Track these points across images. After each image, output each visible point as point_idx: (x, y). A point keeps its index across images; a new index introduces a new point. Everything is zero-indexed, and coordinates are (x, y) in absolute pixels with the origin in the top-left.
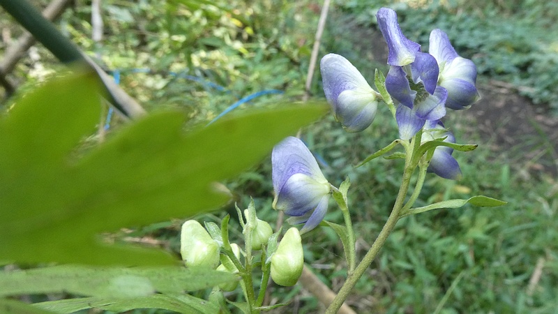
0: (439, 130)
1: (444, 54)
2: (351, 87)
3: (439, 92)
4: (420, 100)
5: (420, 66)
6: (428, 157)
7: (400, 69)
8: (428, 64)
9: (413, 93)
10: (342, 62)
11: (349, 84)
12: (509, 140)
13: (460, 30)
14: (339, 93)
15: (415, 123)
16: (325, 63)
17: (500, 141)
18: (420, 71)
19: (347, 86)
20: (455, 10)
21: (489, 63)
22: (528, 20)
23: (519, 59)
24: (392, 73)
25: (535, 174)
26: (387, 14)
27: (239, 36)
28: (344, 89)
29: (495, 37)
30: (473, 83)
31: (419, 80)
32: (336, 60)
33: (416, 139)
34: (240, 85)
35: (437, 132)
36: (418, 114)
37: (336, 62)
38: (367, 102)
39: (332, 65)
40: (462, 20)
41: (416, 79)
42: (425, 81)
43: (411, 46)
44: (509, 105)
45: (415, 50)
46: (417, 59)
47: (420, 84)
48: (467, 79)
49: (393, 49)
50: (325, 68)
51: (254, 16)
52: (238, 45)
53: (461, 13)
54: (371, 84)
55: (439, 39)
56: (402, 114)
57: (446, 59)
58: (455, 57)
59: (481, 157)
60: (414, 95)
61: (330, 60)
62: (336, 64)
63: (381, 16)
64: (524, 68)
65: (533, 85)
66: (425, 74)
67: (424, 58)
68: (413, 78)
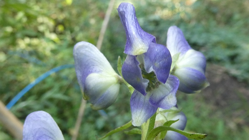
0: (172, 111)
1: (179, 46)
2: (98, 70)
3: (172, 80)
4: (154, 87)
5: (153, 56)
6: (162, 136)
7: (134, 58)
8: (161, 54)
9: (145, 82)
10: (91, 49)
11: (96, 68)
12: (223, 103)
13: (193, 33)
14: (87, 75)
15: (148, 108)
16: (78, 49)
17: (217, 104)
18: (153, 61)
19: (94, 69)
20: (189, 21)
21: (211, 54)
22: (235, 29)
23: (229, 52)
24: (128, 61)
25: (239, 126)
26: (126, 8)
27: (54, 31)
28: (92, 72)
29: (215, 38)
30: (202, 72)
31: (151, 70)
32: (86, 47)
33: (151, 121)
34: (52, 61)
35: (171, 112)
36: (151, 100)
37: (87, 49)
38: (110, 85)
39: (83, 51)
40: (194, 27)
41: (148, 69)
42: (158, 70)
43: (146, 37)
44: (223, 81)
45: (149, 41)
46: (150, 49)
47: (152, 73)
48: (198, 69)
49: (129, 39)
50: (77, 53)
51: (65, 19)
52: (54, 37)
53: (193, 23)
54: (115, 68)
55: (175, 34)
56: (137, 99)
57: (180, 51)
58: (188, 49)
59: (205, 114)
60: (146, 84)
61: (82, 47)
62: (86, 51)
63: (121, 10)
64: (233, 59)
65: (238, 69)
66: (158, 64)
67: (157, 49)
68: (145, 67)
